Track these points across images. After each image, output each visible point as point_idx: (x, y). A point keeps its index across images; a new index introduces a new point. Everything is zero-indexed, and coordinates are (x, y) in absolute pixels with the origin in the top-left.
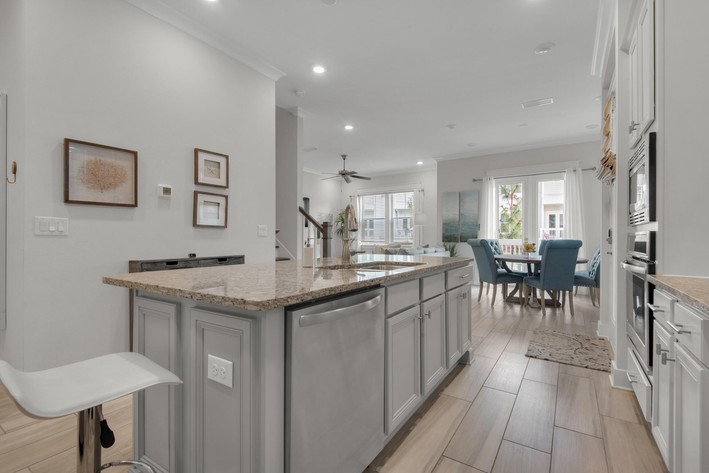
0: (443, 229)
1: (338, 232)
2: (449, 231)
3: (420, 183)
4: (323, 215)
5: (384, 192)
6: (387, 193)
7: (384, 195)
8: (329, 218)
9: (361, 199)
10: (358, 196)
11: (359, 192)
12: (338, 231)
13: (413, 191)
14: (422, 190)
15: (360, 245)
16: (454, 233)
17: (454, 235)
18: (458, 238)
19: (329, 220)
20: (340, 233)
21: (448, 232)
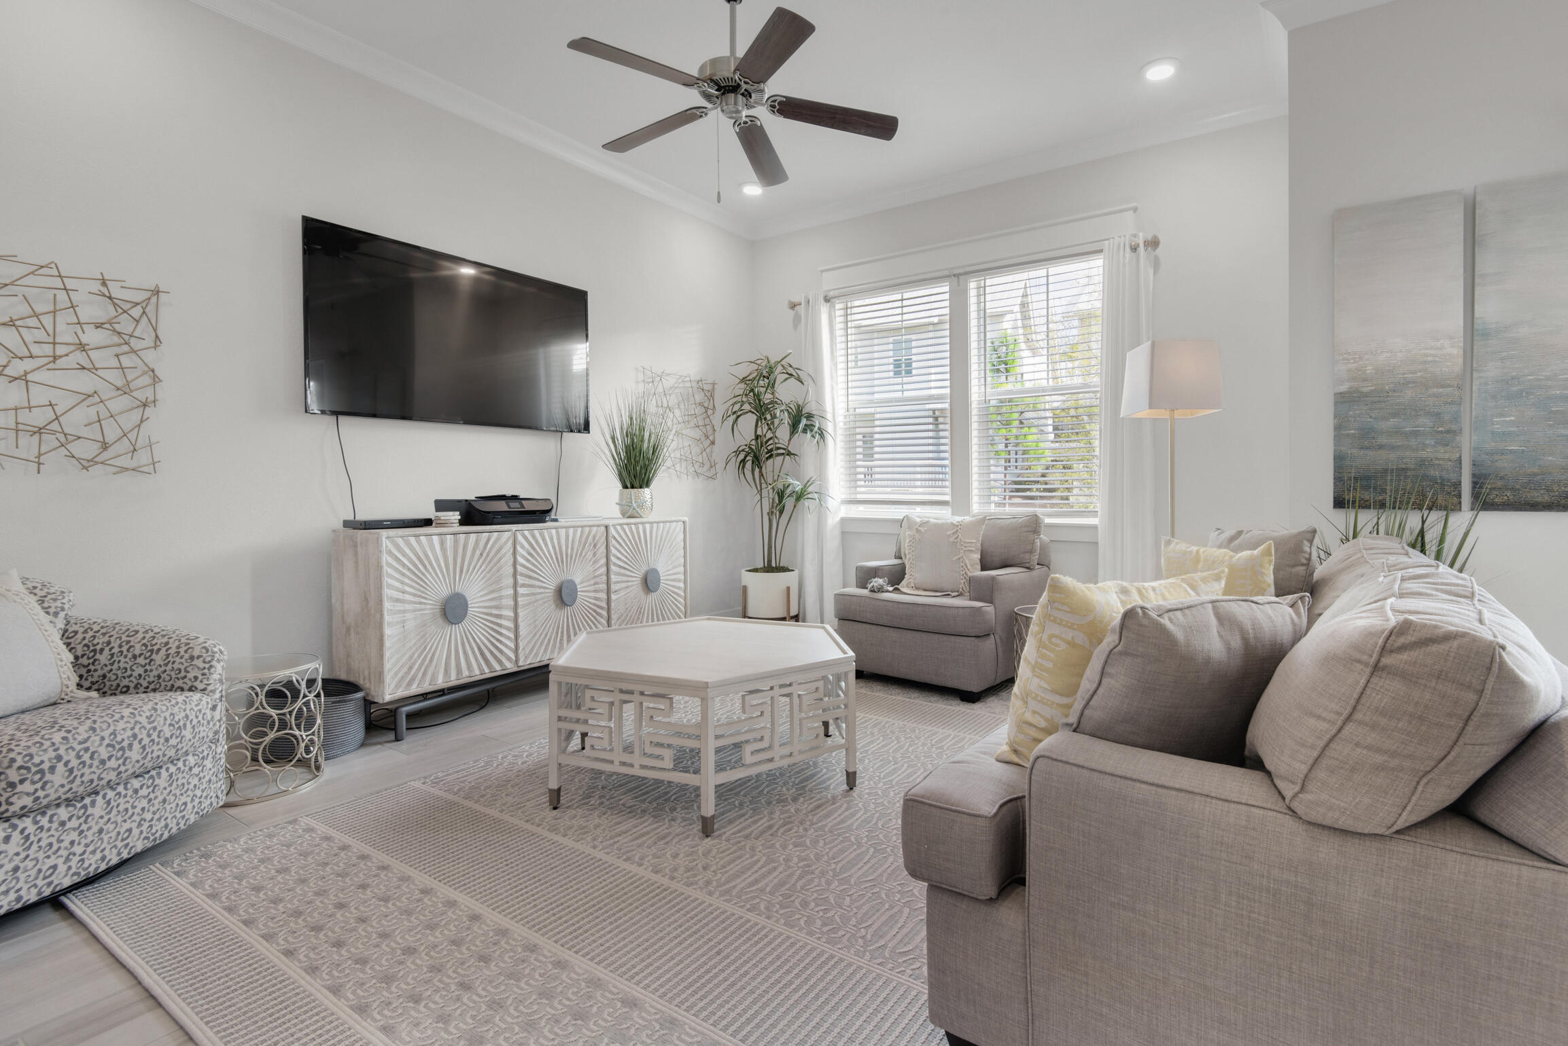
0: (1338, 428)
1: (743, 461)
2: (1383, 440)
3: (1135, 210)
4: (669, 382)
5: (947, 273)
6: (958, 277)
7: (947, 289)
8: (699, 397)
9: (839, 313)
10: (827, 300)
11: (830, 282)
12: (742, 456)
13: (1101, 251)
14: (1147, 244)
15: (838, 519)
16: (1423, 454)
17: (1422, 463)
18: (1457, 485)
19: (701, 404)
20: (749, 465)
21: (1381, 447)
